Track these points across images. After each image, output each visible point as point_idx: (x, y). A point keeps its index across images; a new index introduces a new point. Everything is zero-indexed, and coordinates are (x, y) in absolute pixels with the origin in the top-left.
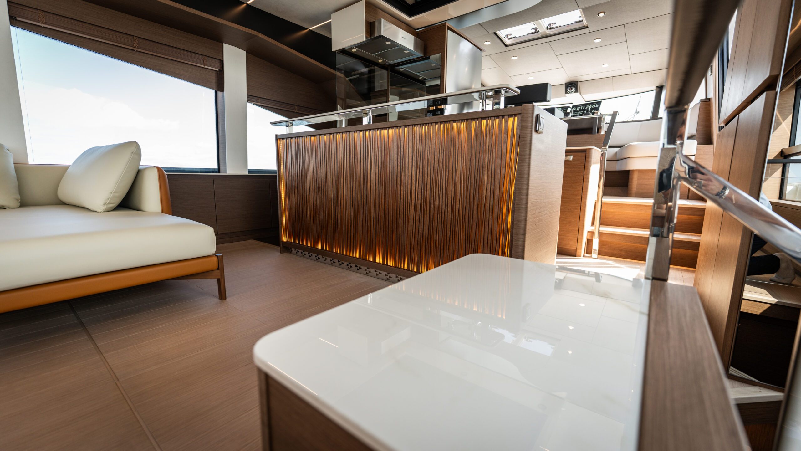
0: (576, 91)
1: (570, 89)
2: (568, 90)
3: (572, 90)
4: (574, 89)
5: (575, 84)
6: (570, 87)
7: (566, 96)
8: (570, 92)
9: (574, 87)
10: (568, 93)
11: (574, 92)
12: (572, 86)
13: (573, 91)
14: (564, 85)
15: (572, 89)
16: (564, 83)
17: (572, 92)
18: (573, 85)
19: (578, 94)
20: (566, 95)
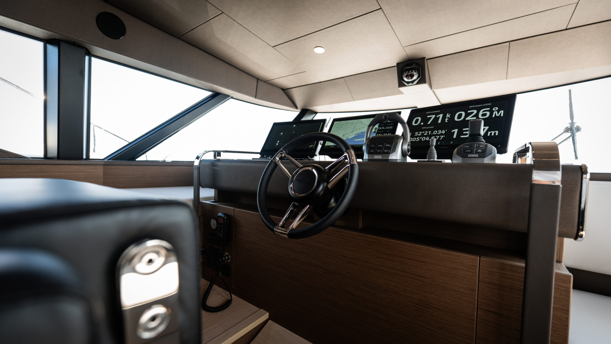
0: (422, 80)
1: (407, 76)
2: (405, 79)
3: (412, 78)
4: (417, 75)
5: (417, 64)
6: (408, 70)
7: (402, 93)
8: (408, 83)
9: (418, 71)
10: (405, 86)
11: (417, 83)
12: (412, 69)
13: (414, 81)
14: (396, 68)
15: (412, 76)
16: (395, 65)
17: (412, 82)
18: (414, 66)
19: (425, 86)
20: (402, 89)
